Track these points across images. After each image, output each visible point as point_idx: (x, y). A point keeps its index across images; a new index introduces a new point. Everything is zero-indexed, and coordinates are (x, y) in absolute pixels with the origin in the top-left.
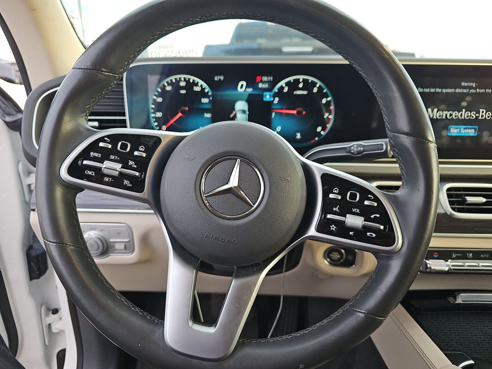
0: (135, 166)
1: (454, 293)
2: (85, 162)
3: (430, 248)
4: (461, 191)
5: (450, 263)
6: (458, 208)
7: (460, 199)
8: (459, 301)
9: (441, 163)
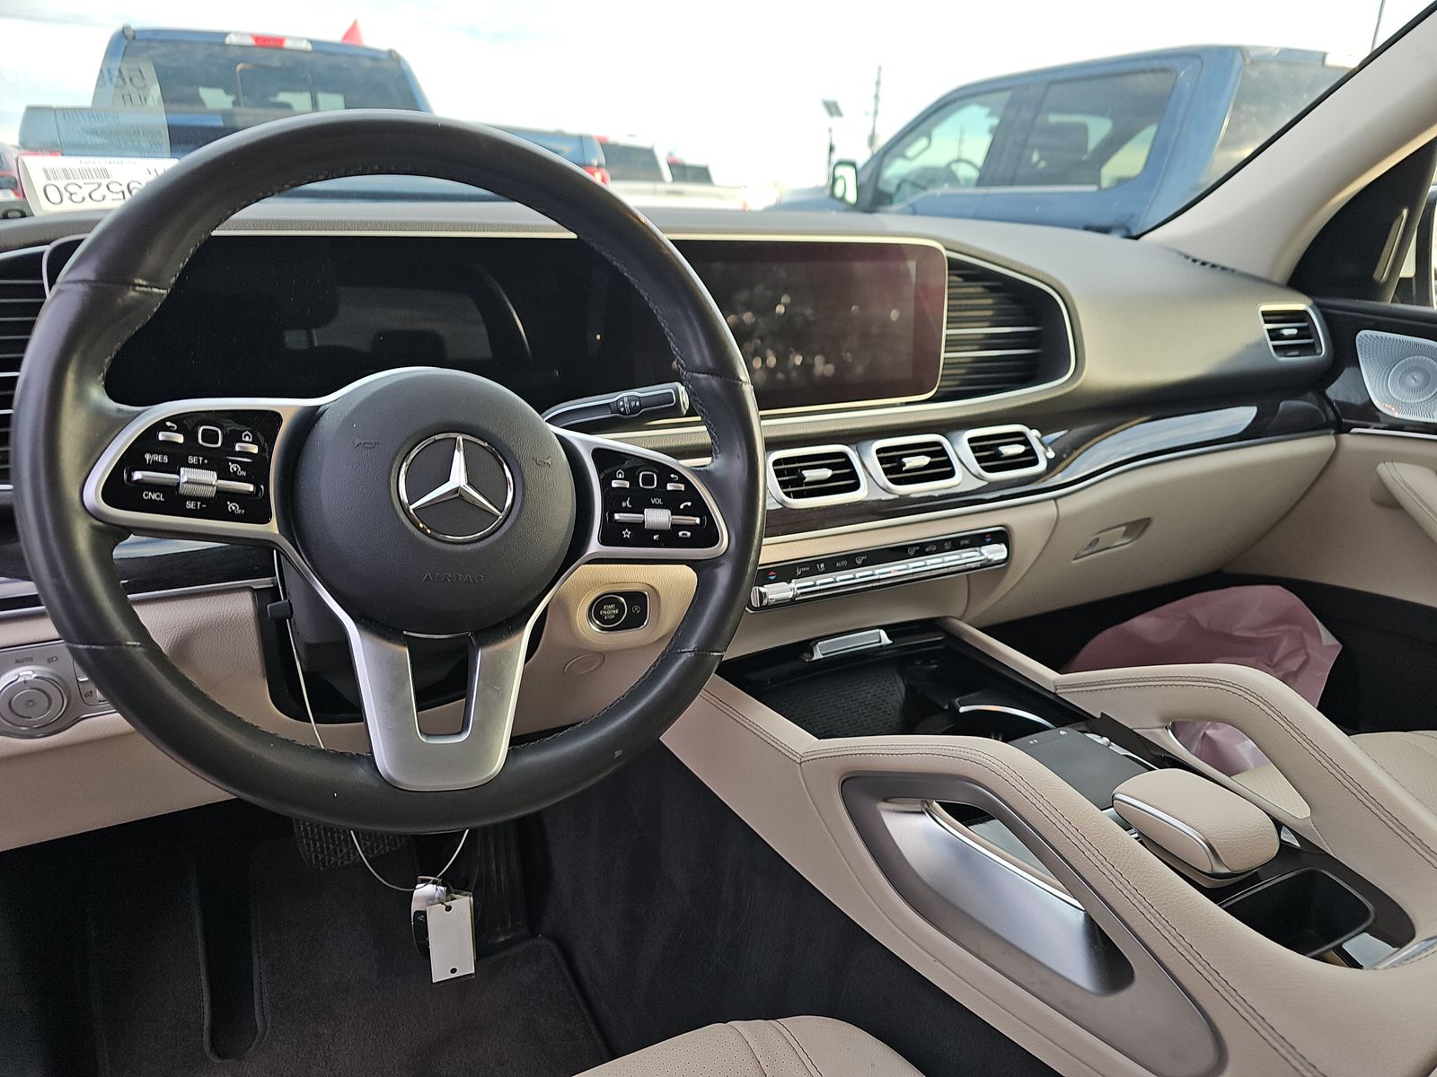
0: (244, 473)
1: (808, 646)
2: (137, 475)
3: (760, 565)
4: (794, 463)
5: (795, 584)
6: (793, 492)
7: (795, 477)
8: (818, 655)
9: (763, 418)
